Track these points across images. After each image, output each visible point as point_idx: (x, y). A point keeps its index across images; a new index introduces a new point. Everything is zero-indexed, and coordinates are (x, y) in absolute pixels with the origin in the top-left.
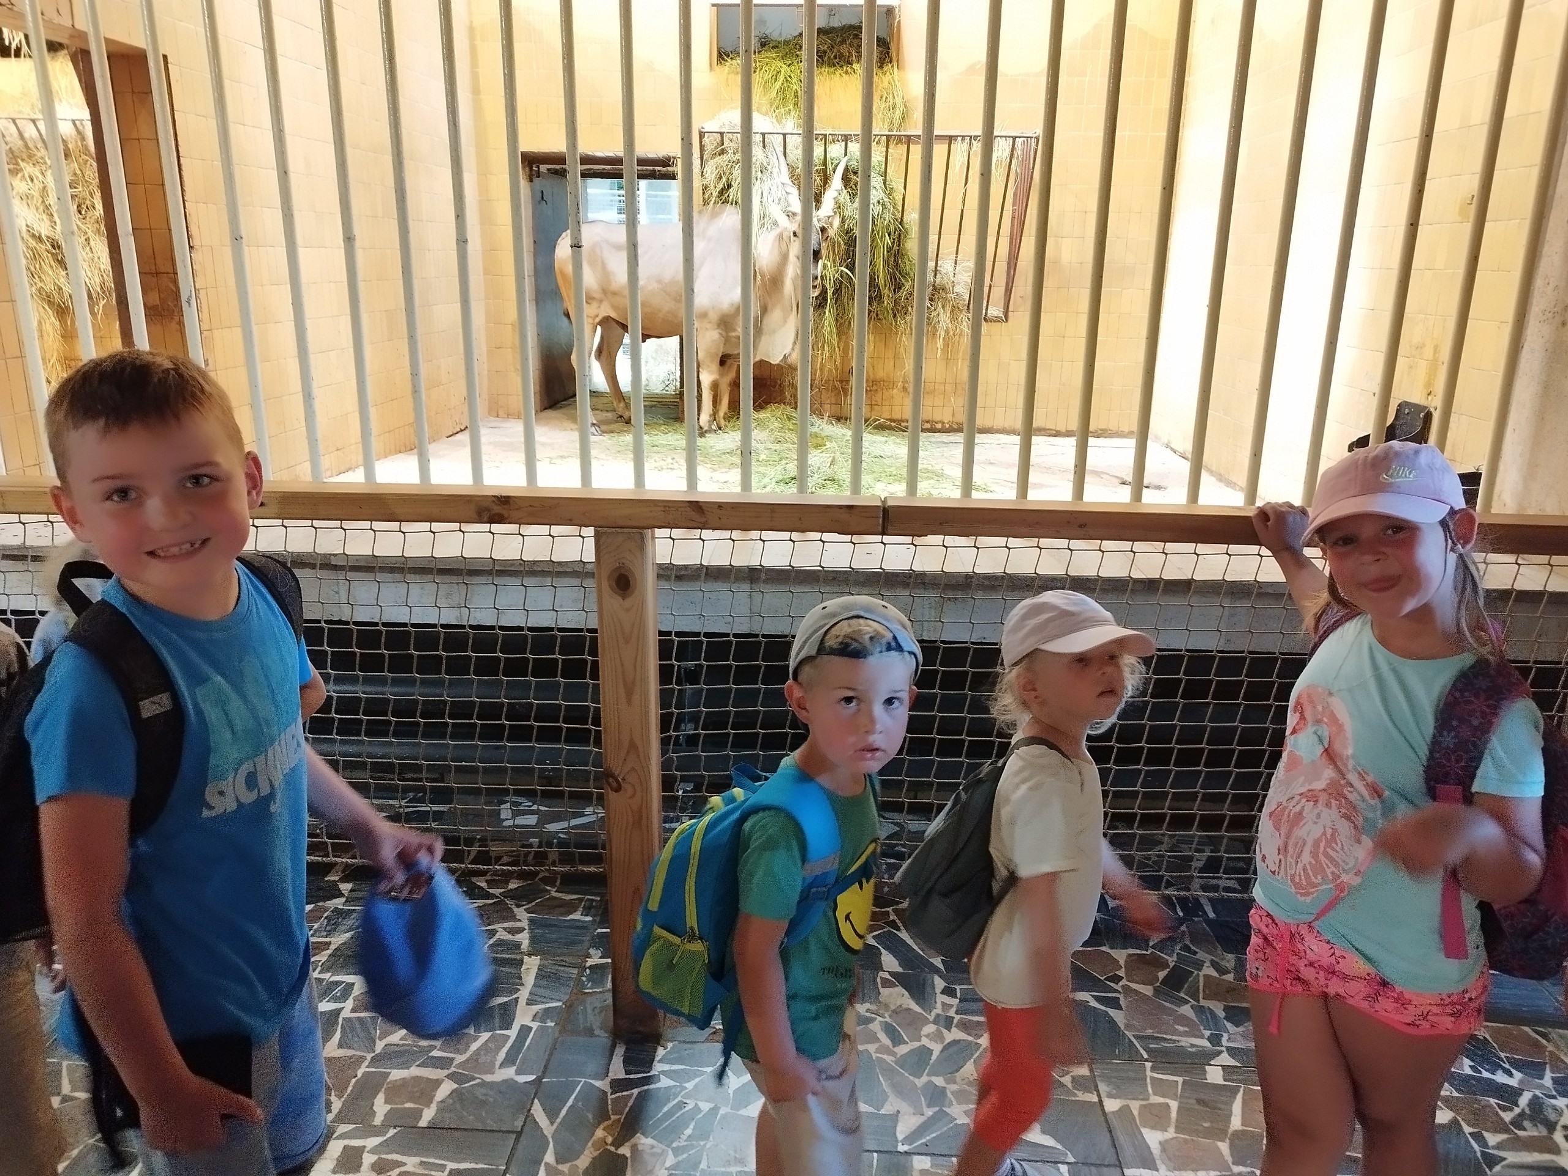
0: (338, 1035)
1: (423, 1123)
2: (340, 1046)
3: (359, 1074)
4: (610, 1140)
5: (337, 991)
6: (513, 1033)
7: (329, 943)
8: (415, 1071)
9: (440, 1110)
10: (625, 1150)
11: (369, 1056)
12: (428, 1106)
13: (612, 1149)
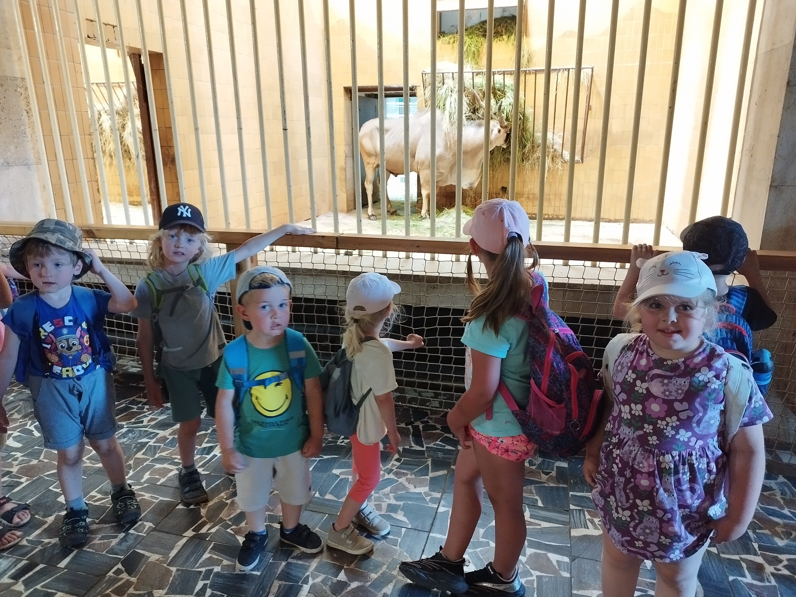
0: (144, 450)
1: (158, 483)
2: (143, 454)
3: (144, 464)
4: (225, 497)
5: (151, 436)
6: (209, 457)
7: (157, 419)
8: (166, 466)
9: (167, 480)
10: (229, 502)
11: (151, 459)
12: (164, 478)
13: (224, 500)
